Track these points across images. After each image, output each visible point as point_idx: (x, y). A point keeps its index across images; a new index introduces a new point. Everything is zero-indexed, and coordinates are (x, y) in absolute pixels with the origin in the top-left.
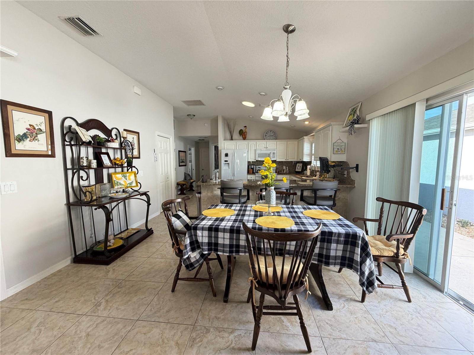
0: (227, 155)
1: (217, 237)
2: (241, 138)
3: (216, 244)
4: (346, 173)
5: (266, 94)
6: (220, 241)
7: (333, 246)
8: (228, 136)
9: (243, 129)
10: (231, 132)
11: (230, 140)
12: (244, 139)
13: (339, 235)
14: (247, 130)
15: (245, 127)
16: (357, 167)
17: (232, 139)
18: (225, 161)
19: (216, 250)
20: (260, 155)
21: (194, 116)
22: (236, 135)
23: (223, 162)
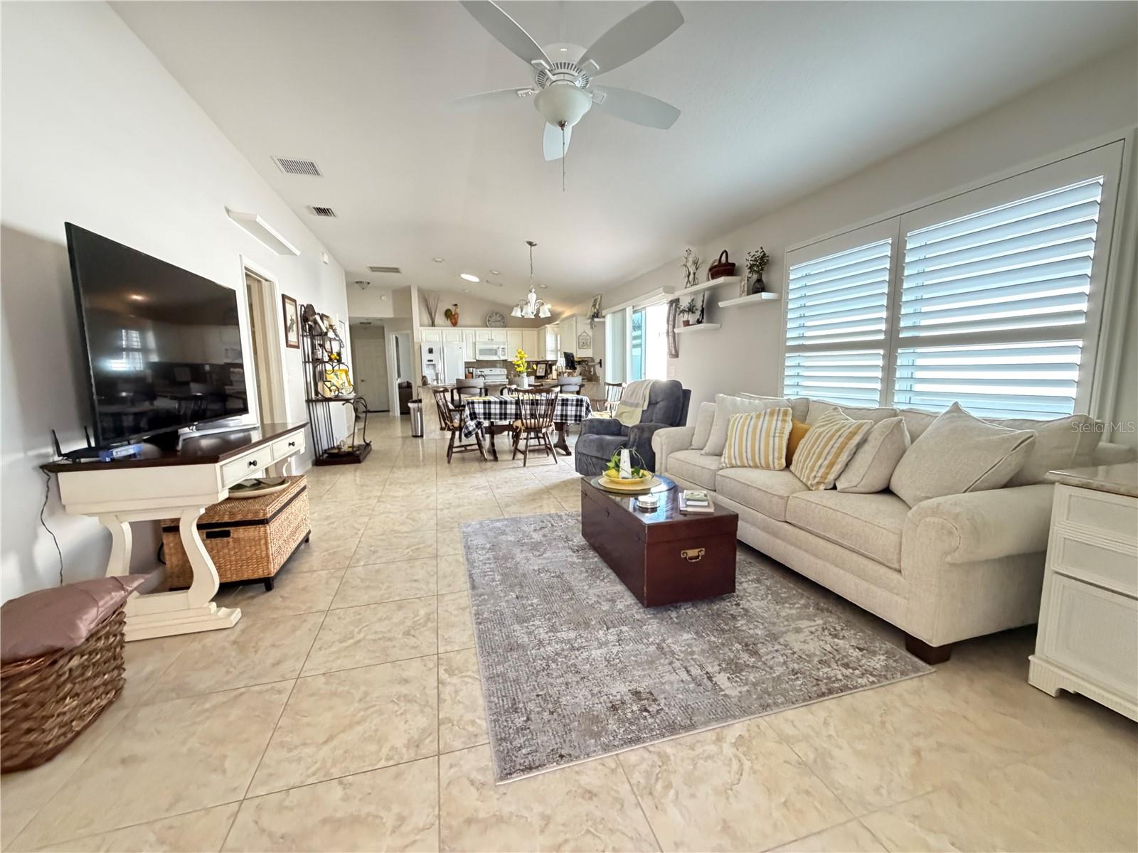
0: (431, 351)
1: (490, 408)
2: (449, 322)
3: (490, 414)
4: (592, 370)
5: (499, 274)
6: (493, 411)
7: (569, 408)
8: (426, 319)
9: (453, 309)
10: (430, 314)
11: (429, 326)
12: (455, 324)
13: (573, 400)
14: (458, 311)
15: (456, 305)
16: (600, 363)
17: (433, 325)
18: (429, 361)
19: (489, 418)
20: (483, 352)
21: (369, 283)
22: (440, 319)
23: (425, 362)
